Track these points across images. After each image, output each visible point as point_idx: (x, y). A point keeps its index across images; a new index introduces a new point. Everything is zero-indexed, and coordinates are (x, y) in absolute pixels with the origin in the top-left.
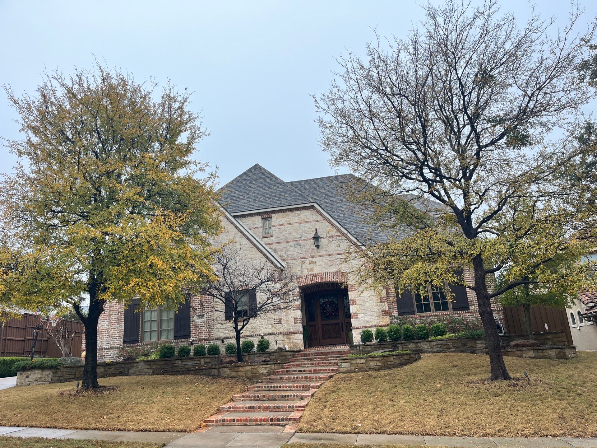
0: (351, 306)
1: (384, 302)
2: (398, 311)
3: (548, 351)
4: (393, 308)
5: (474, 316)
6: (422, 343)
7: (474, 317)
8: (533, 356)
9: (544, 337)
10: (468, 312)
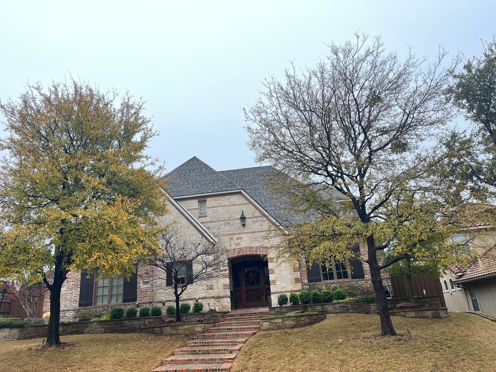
0: (270, 275)
1: (297, 271)
2: (308, 279)
3: (426, 312)
4: (304, 276)
5: (369, 283)
6: (327, 306)
8: (414, 316)
9: (422, 301)
10: (363, 280)
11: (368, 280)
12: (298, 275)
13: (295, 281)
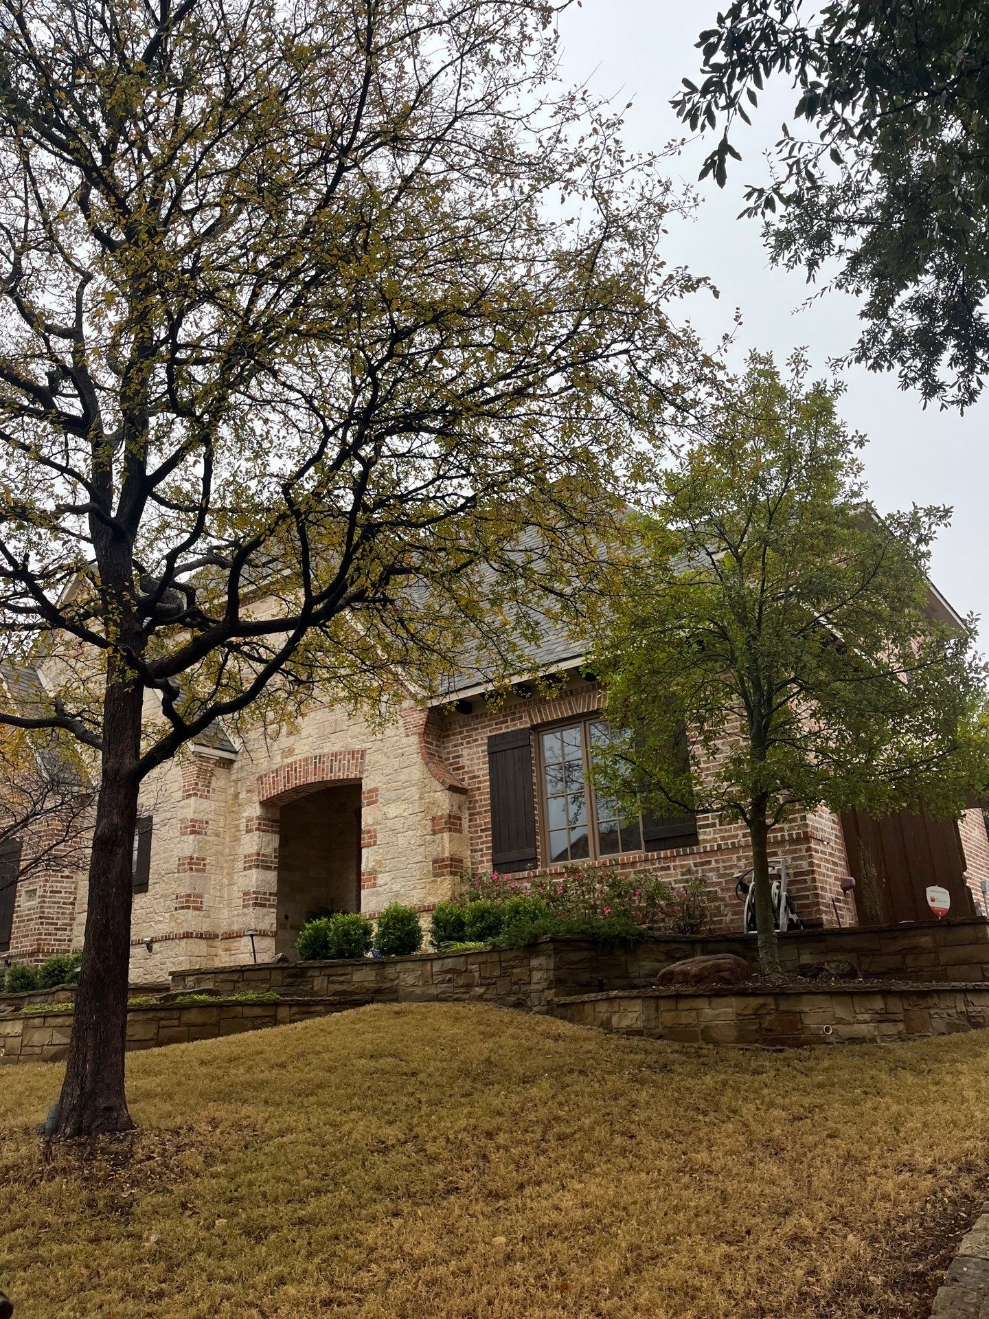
0: (364, 851)
1: (441, 831)
4: (481, 850)
5: (714, 864)
10: (692, 853)
11: (712, 851)
12: (446, 845)
13: (434, 868)
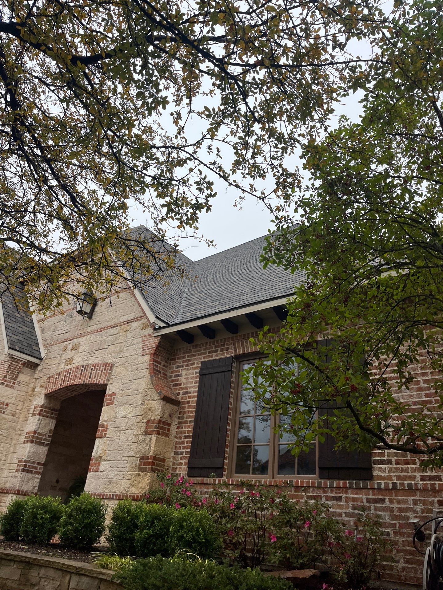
0: (97, 441)
1: (151, 433)
2: (189, 464)
4: (182, 454)
5: (387, 504)
7: (384, 509)
10: (365, 488)
11: (387, 489)
12: (152, 445)
13: (140, 464)
